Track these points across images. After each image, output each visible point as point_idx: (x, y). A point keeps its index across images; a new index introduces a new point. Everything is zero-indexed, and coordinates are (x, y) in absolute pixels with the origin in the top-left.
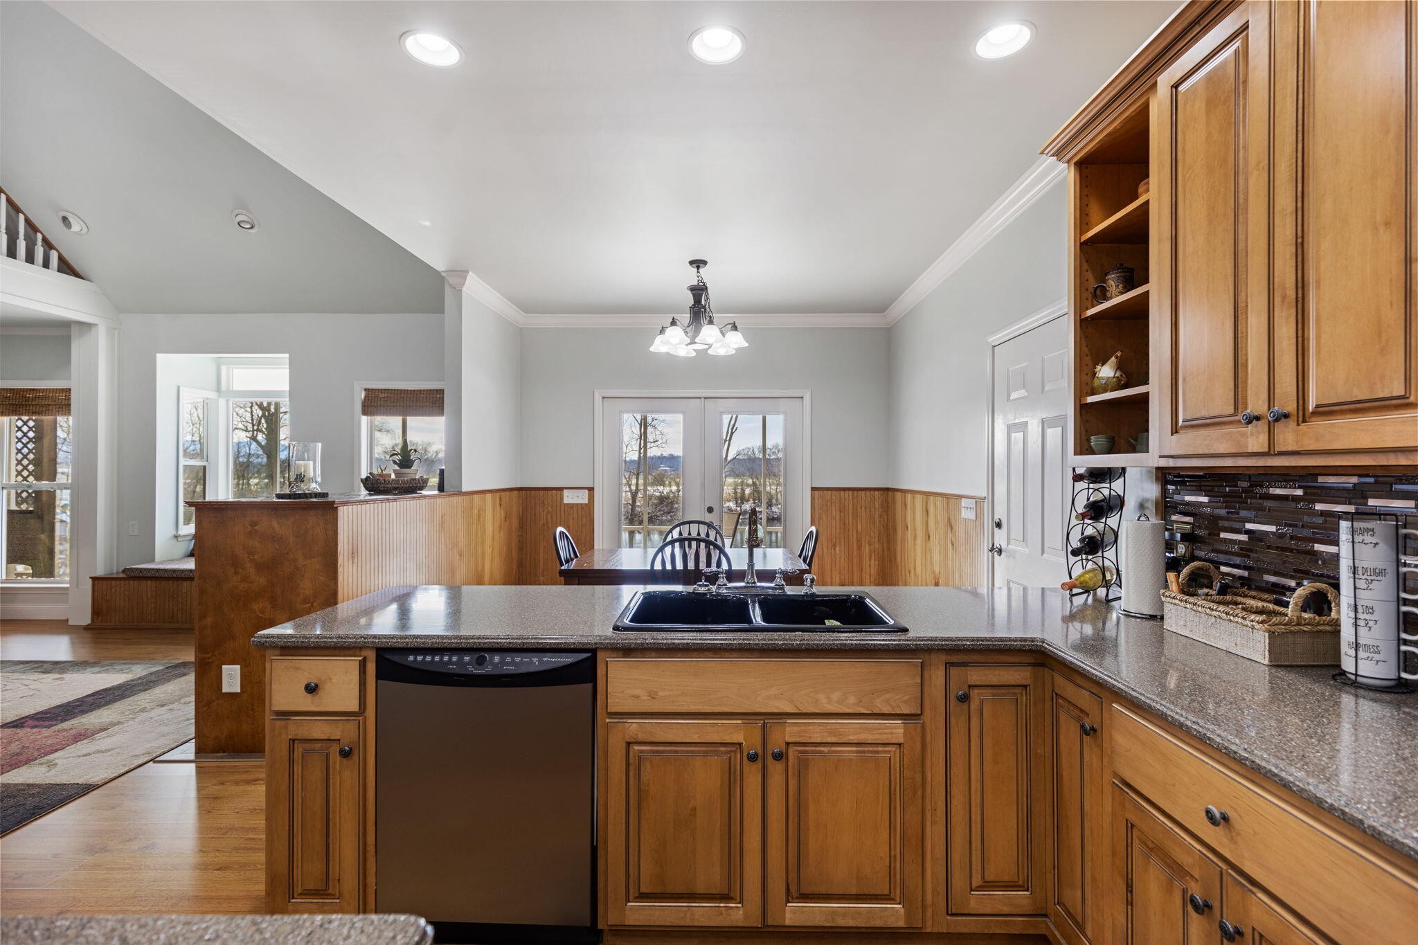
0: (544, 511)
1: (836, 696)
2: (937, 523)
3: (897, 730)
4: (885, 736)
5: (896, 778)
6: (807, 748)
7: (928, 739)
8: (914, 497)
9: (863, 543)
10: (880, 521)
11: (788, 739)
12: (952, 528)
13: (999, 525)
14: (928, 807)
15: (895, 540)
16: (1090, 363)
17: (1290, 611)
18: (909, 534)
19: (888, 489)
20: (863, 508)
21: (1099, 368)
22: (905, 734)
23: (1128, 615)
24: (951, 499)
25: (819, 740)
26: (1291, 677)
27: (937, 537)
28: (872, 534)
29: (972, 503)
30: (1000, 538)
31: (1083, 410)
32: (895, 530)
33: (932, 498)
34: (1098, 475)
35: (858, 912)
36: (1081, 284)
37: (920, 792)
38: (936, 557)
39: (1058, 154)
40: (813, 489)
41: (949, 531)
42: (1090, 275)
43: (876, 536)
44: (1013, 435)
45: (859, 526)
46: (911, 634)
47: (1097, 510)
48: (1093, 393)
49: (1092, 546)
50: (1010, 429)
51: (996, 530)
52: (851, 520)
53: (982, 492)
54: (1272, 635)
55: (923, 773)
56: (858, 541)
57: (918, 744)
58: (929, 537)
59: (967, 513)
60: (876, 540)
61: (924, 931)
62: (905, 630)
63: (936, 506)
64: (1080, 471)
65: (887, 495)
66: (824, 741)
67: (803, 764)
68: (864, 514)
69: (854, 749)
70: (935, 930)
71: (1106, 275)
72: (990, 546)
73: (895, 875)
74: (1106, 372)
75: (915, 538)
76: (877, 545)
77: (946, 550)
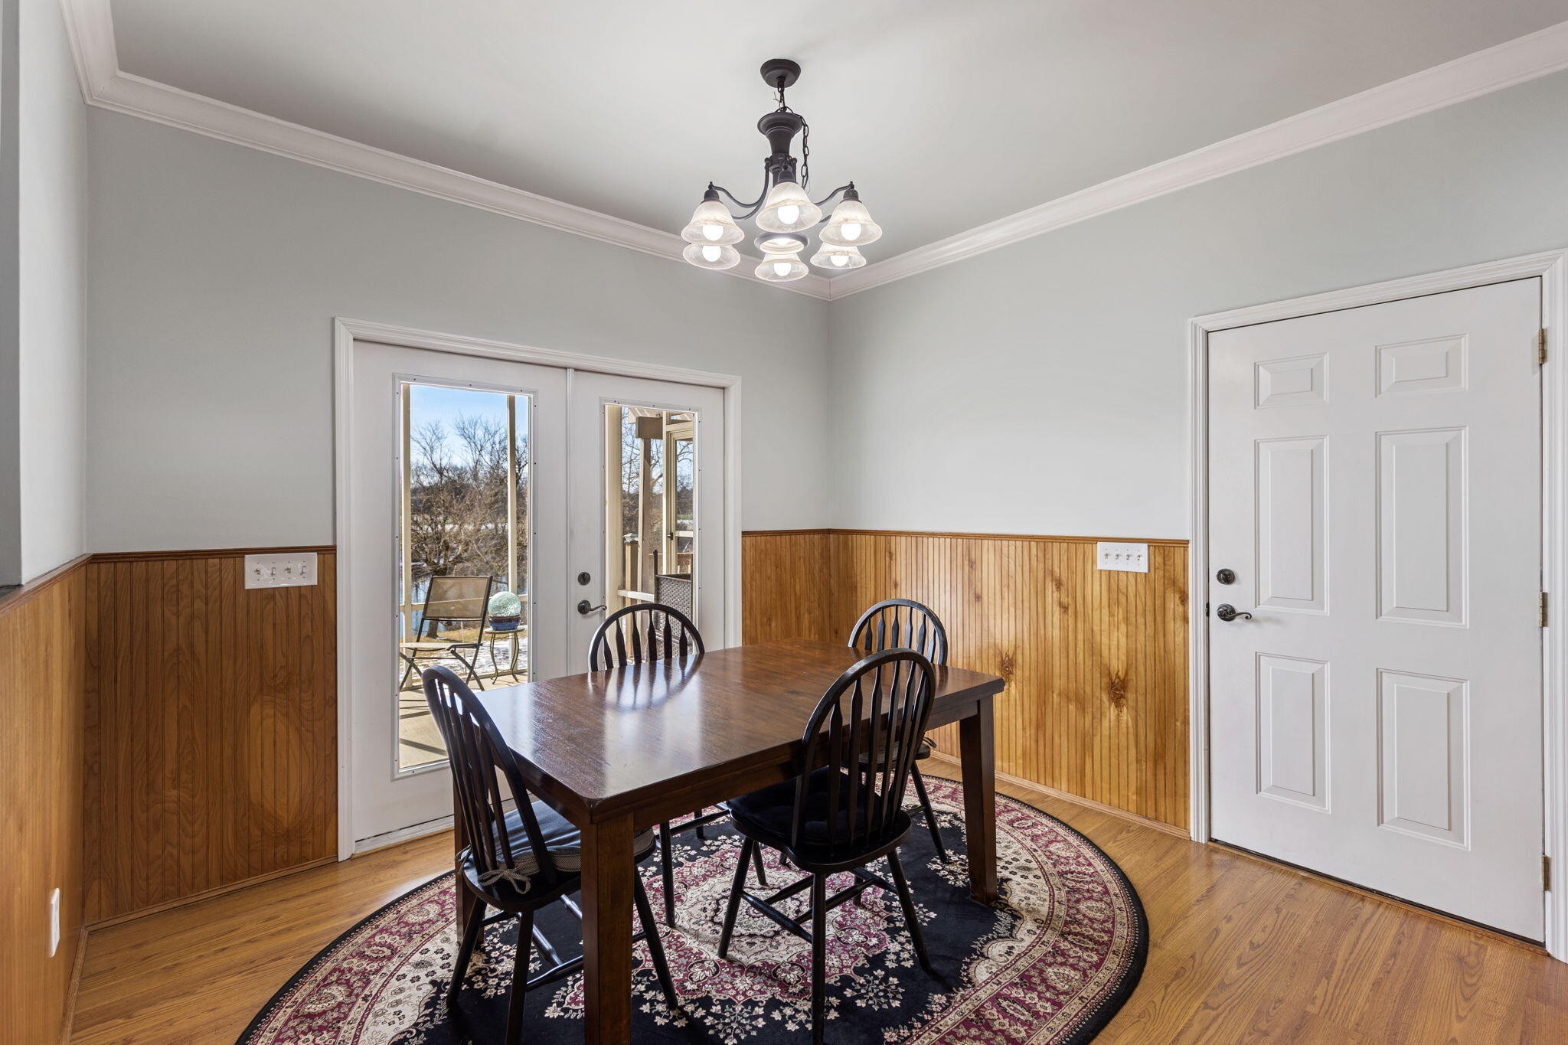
0: (178, 615)
2: (1006, 577)
10: (819, 578)
13: (1226, 578)
19: (828, 531)
27: (1009, 597)
28: (812, 596)
29: (1134, 549)
33: (987, 542)
38: (1004, 625)
40: (744, 534)
43: (817, 599)
45: (798, 587)
52: (788, 578)
56: (796, 609)
59: (1115, 562)
65: (828, 539)
68: (803, 569)
76: (816, 613)
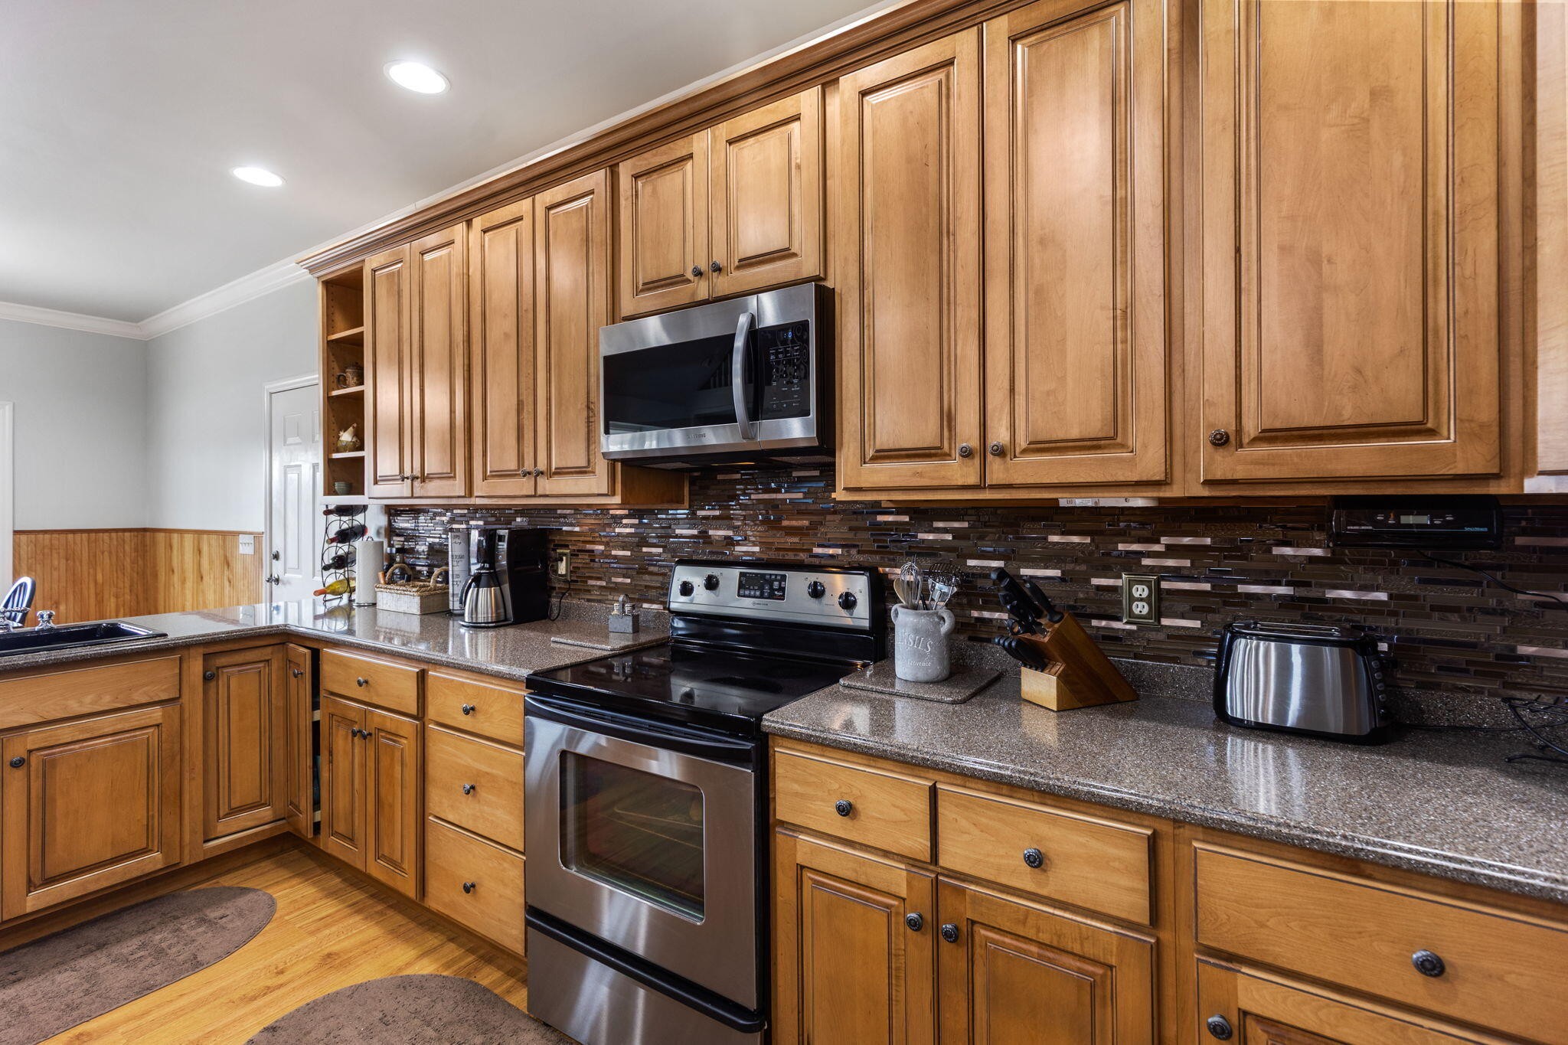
1: (88, 699)
2: (211, 562)
3: (156, 714)
4: (143, 721)
5: (154, 752)
6: (54, 751)
7: (186, 715)
8: (182, 538)
9: (106, 596)
10: (132, 569)
11: (30, 747)
12: (228, 565)
13: (276, 557)
14: (186, 768)
15: (156, 589)
16: (336, 430)
17: (431, 584)
18: (176, 578)
19: (145, 530)
20: (106, 553)
21: (342, 433)
22: (163, 716)
23: (359, 606)
24: (227, 537)
25: (69, 740)
26: (432, 618)
27: (212, 576)
28: (121, 585)
29: (250, 539)
30: (278, 568)
31: (330, 463)
32: (155, 575)
33: (205, 536)
34: (342, 511)
35: (113, 873)
36: (328, 371)
37: (178, 758)
38: (210, 596)
39: (312, 269)
40: (16, 532)
41: (226, 567)
42: (335, 365)
43: (127, 585)
44: (289, 476)
45: (99, 576)
46: (169, 637)
47: (344, 536)
48: (338, 451)
49: (341, 562)
50: (286, 469)
51: (274, 561)
52: (85, 568)
53: (259, 526)
54: (422, 597)
55: (181, 743)
56: (97, 594)
57: (177, 721)
58: (202, 578)
59: (245, 548)
60: (127, 590)
61: (182, 866)
62: (165, 635)
63: (209, 546)
64: (331, 507)
65: (144, 536)
66: (75, 739)
67: (48, 766)
68: (107, 561)
69: (110, 739)
70: (192, 862)
71: (346, 368)
72: (269, 576)
73: (153, 830)
74: (346, 437)
75: (183, 581)
76: (128, 597)
77: (223, 588)
